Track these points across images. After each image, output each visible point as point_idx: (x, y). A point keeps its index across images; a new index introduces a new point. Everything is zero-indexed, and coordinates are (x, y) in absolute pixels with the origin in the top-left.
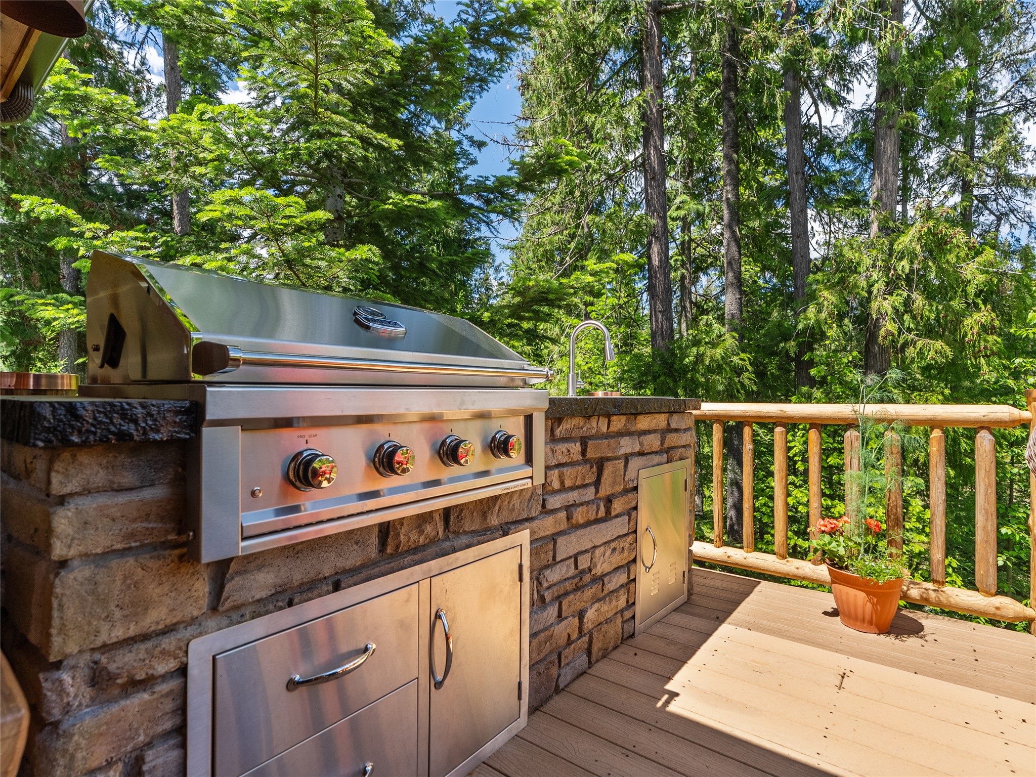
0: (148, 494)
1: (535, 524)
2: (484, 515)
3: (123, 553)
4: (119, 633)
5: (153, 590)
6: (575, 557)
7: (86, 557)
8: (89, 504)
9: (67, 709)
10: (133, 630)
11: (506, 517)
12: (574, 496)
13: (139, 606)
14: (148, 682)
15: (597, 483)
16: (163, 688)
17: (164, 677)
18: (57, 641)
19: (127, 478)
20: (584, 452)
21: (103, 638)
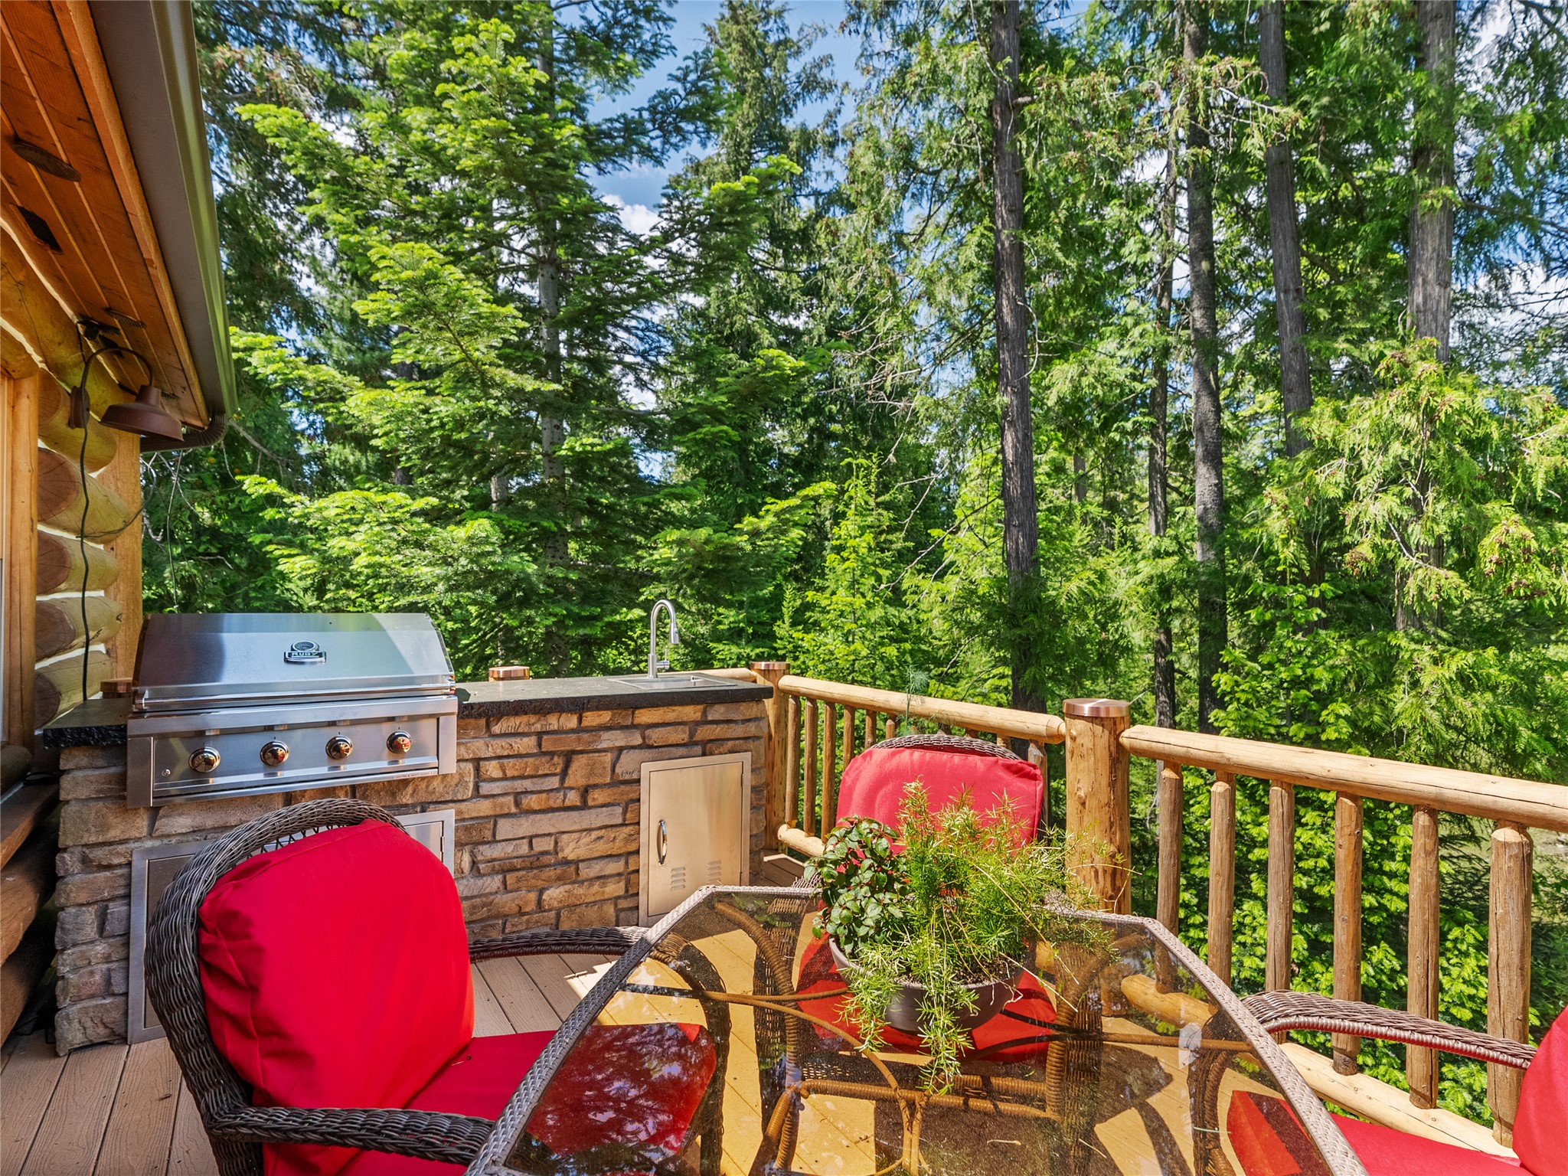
0: (113, 770)
1: (463, 806)
2: (393, 795)
3: (98, 799)
4: (93, 839)
5: (112, 819)
6: (531, 838)
7: (77, 800)
8: (79, 774)
9: (67, 873)
10: (101, 839)
11: (422, 797)
12: (527, 784)
13: (104, 827)
14: (109, 867)
15: (564, 774)
16: (119, 871)
17: (120, 866)
18: (62, 839)
19: (100, 762)
20: (539, 745)
21: (85, 841)
